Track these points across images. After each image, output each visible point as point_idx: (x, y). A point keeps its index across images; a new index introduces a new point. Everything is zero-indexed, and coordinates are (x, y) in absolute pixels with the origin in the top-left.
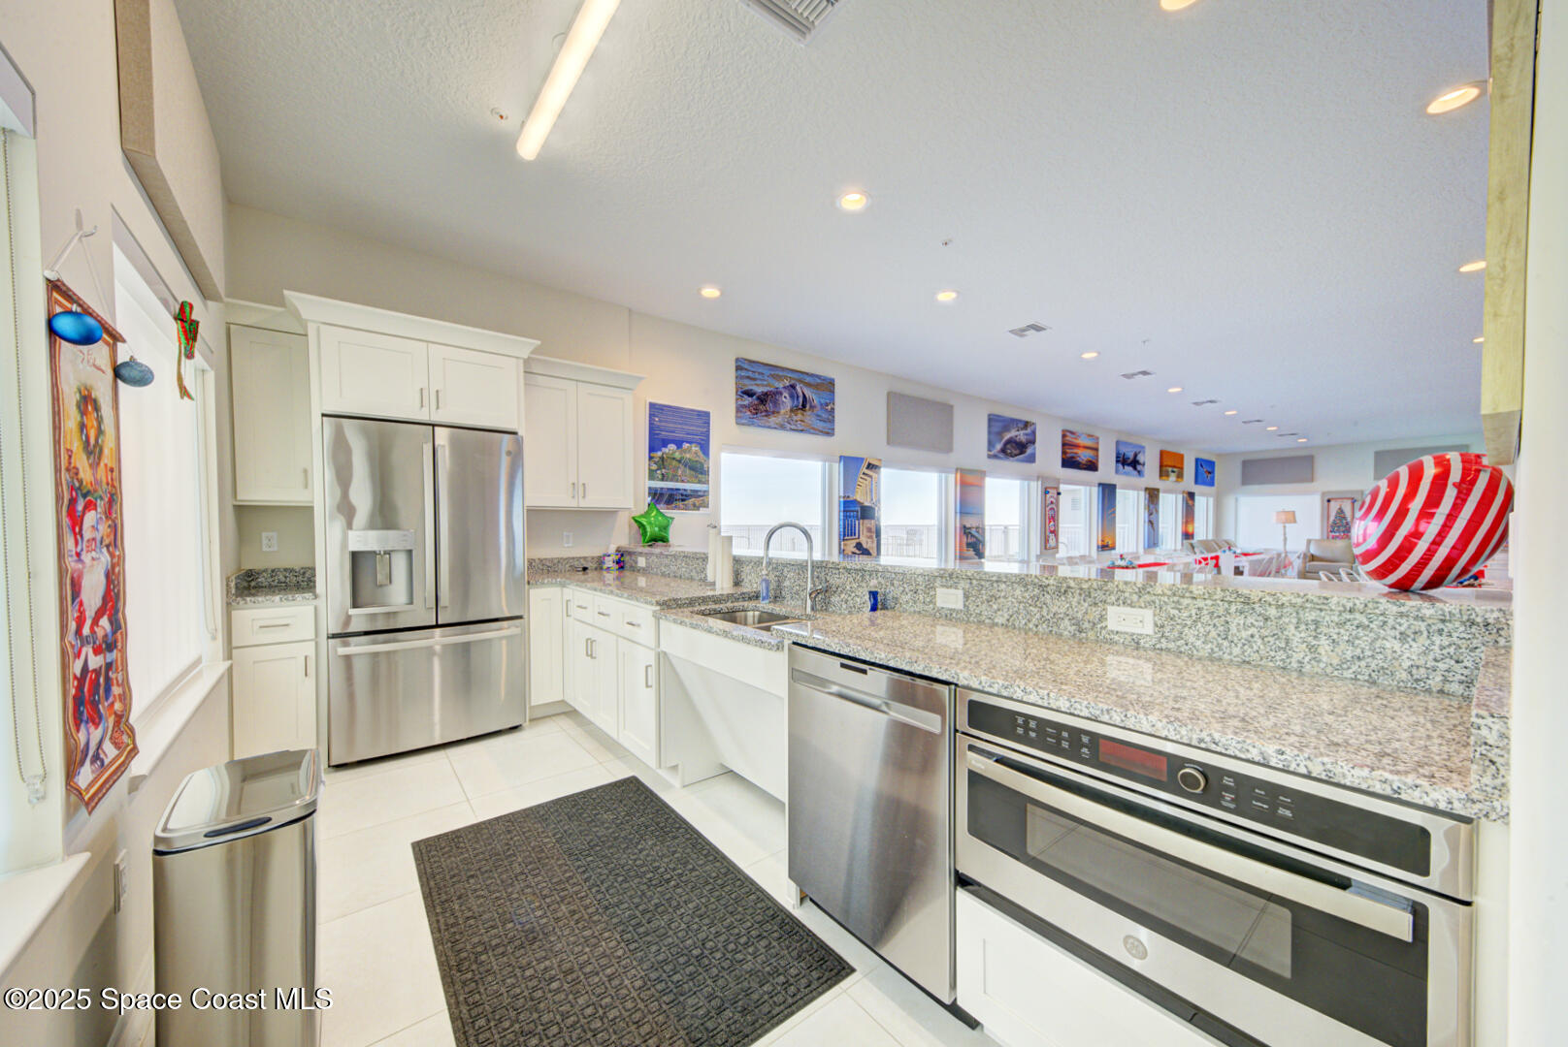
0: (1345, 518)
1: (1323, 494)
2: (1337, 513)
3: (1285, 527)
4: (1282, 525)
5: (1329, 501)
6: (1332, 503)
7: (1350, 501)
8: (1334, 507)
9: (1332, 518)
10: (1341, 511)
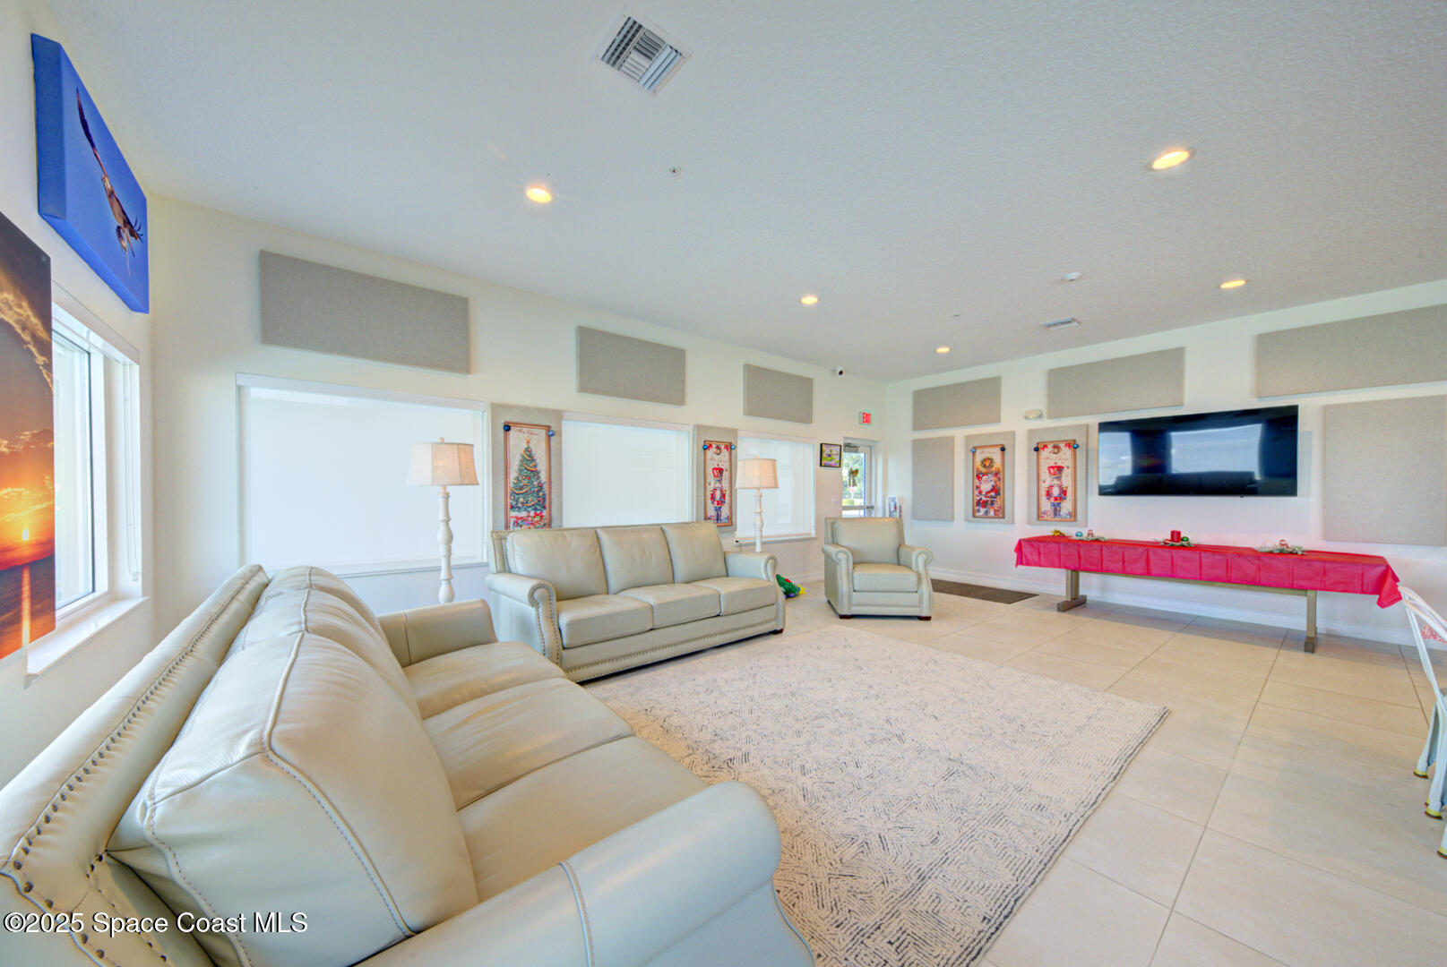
0: (536, 473)
1: (496, 408)
2: (523, 460)
3: (447, 497)
4: (440, 489)
5: (507, 428)
6: (512, 433)
7: (543, 433)
8: (517, 440)
9: (513, 475)
10: (529, 456)
